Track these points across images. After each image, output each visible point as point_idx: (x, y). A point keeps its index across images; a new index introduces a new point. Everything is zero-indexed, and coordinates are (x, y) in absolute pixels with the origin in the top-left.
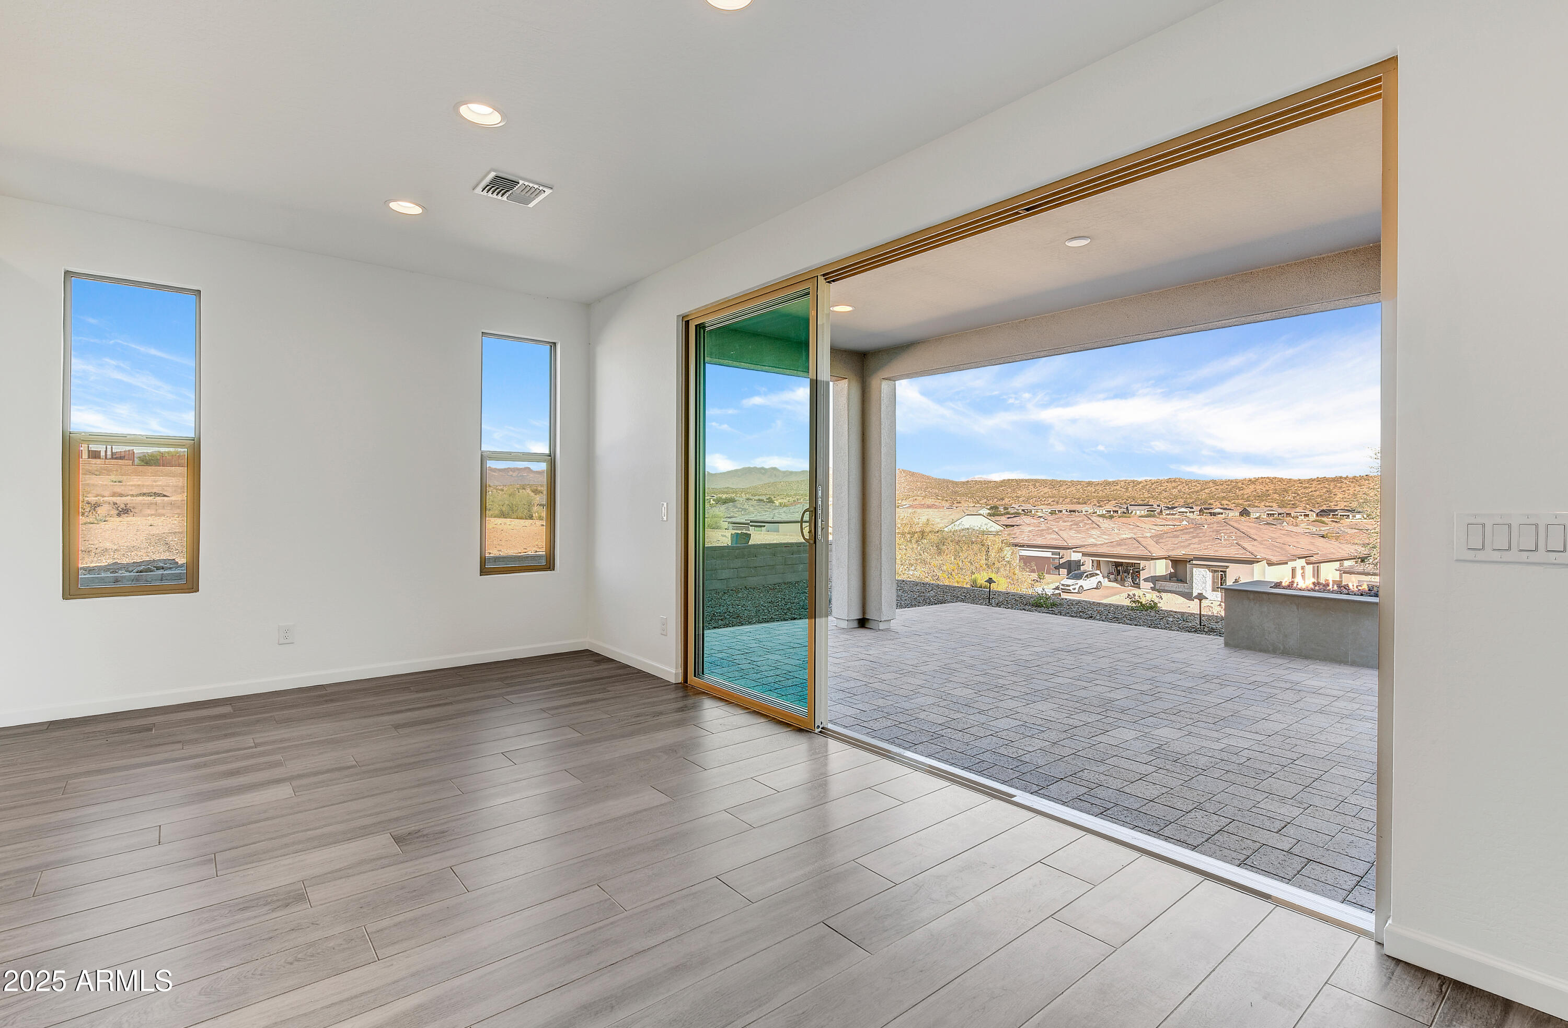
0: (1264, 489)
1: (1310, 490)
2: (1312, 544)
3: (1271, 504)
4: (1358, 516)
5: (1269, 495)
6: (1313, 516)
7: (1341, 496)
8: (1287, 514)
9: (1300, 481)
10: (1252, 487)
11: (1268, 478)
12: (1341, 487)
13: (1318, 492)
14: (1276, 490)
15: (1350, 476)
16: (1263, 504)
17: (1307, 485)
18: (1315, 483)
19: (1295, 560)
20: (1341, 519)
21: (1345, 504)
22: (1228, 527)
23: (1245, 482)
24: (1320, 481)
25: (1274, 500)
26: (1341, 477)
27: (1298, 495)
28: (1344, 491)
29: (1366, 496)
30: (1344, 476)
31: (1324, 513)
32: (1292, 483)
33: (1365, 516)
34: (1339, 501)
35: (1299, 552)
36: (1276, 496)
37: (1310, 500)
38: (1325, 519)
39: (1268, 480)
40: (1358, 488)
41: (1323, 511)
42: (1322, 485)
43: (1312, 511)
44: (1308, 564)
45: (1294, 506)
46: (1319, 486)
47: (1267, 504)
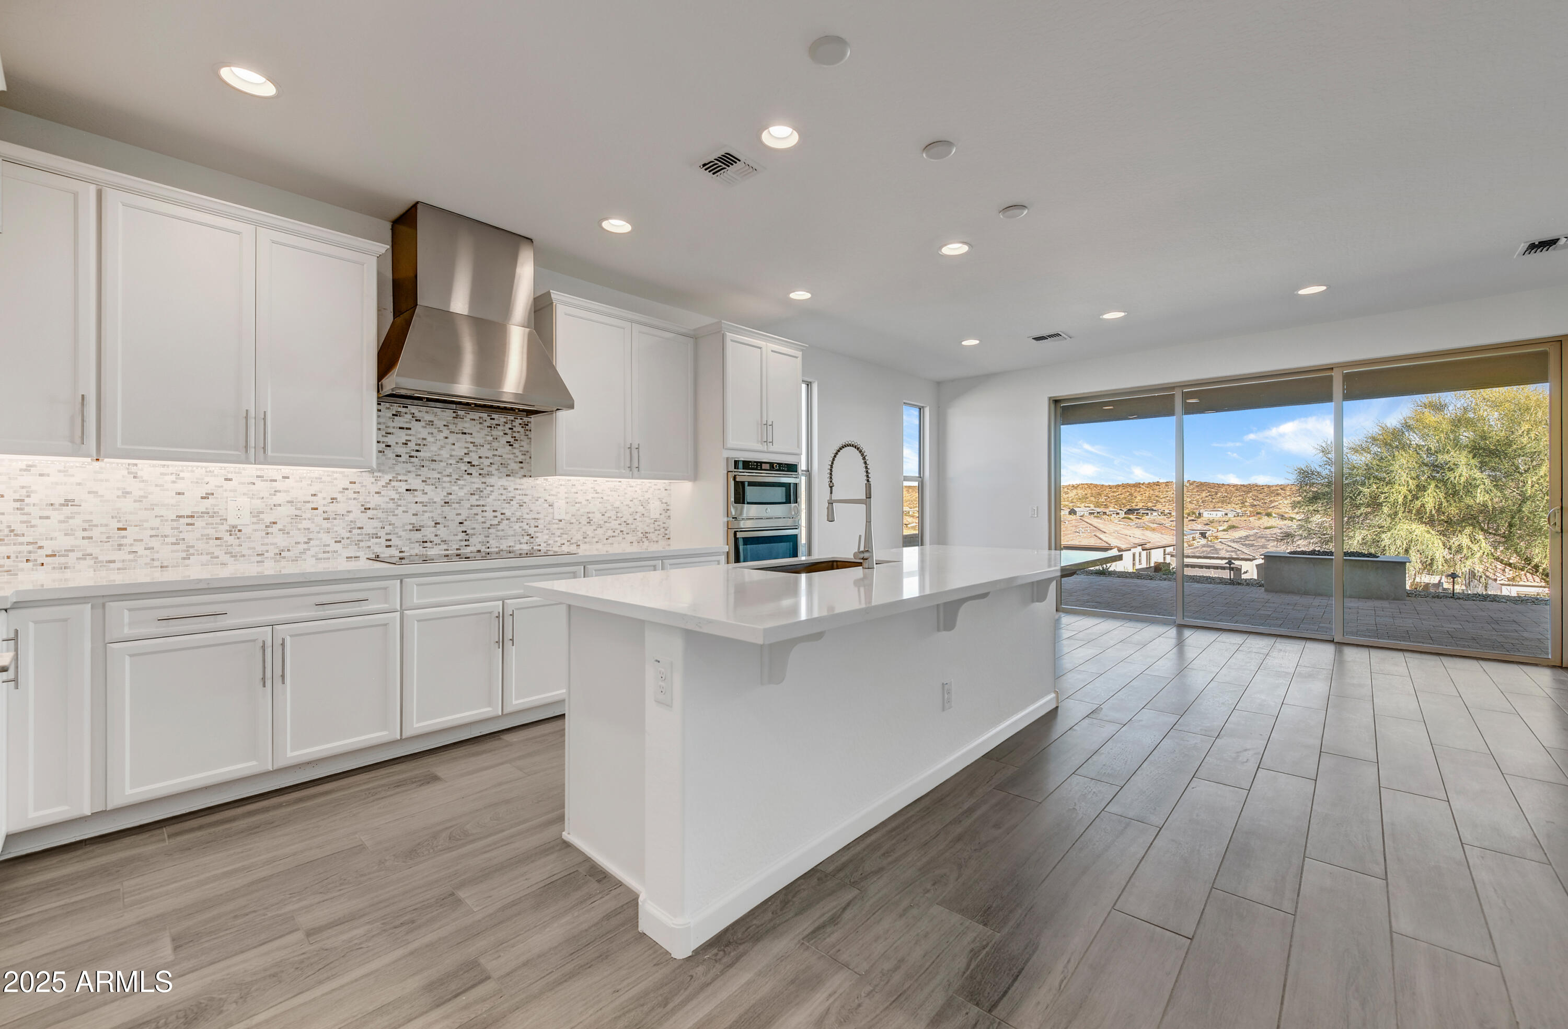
0: (1084, 493)
1: (1117, 493)
2: (1143, 535)
3: (1089, 505)
4: (1155, 514)
5: (1087, 498)
6: (1122, 514)
7: (1139, 498)
8: (1104, 513)
9: (1110, 487)
10: (1075, 491)
11: (1087, 484)
12: (1139, 492)
13: (1123, 496)
14: (1092, 494)
15: (1147, 482)
16: (1083, 505)
17: (1115, 490)
18: (1120, 489)
19: (1136, 547)
20: (1142, 516)
21: (1143, 504)
22: (1084, 523)
23: (1069, 488)
24: (1124, 486)
25: (1091, 502)
26: (1139, 484)
27: (1109, 497)
28: (1142, 494)
29: (1157, 498)
30: (1142, 482)
31: (1130, 511)
32: (1104, 489)
33: (1160, 514)
34: (1138, 502)
35: (1137, 541)
36: (1093, 499)
37: (1117, 501)
38: (1131, 516)
39: (1086, 486)
40: (1152, 492)
41: (1129, 510)
42: (1126, 490)
43: (1121, 510)
44: (1143, 550)
45: (1106, 506)
46: (1124, 491)
47: (1087, 505)
